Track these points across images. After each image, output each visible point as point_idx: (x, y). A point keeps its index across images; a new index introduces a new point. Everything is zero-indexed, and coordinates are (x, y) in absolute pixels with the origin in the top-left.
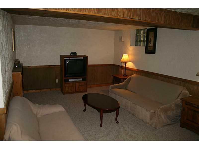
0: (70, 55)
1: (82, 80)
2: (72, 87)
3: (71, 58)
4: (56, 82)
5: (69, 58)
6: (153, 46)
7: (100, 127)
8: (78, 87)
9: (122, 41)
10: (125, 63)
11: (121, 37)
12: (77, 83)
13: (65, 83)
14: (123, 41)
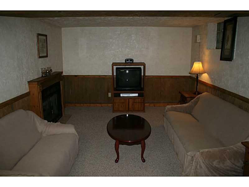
0: (124, 62)
1: (138, 96)
2: (124, 104)
3: (126, 67)
4: (109, 96)
5: (124, 67)
6: (230, 48)
7: (116, 162)
8: (133, 105)
9: (198, 41)
10: (196, 75)
11: (197, 36)
12: (130, 99)
13: (115, 98)
14: (200, 43)
